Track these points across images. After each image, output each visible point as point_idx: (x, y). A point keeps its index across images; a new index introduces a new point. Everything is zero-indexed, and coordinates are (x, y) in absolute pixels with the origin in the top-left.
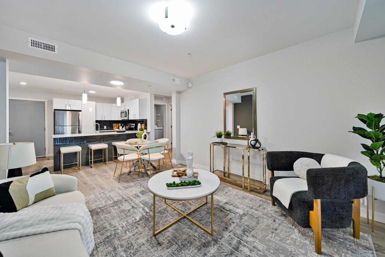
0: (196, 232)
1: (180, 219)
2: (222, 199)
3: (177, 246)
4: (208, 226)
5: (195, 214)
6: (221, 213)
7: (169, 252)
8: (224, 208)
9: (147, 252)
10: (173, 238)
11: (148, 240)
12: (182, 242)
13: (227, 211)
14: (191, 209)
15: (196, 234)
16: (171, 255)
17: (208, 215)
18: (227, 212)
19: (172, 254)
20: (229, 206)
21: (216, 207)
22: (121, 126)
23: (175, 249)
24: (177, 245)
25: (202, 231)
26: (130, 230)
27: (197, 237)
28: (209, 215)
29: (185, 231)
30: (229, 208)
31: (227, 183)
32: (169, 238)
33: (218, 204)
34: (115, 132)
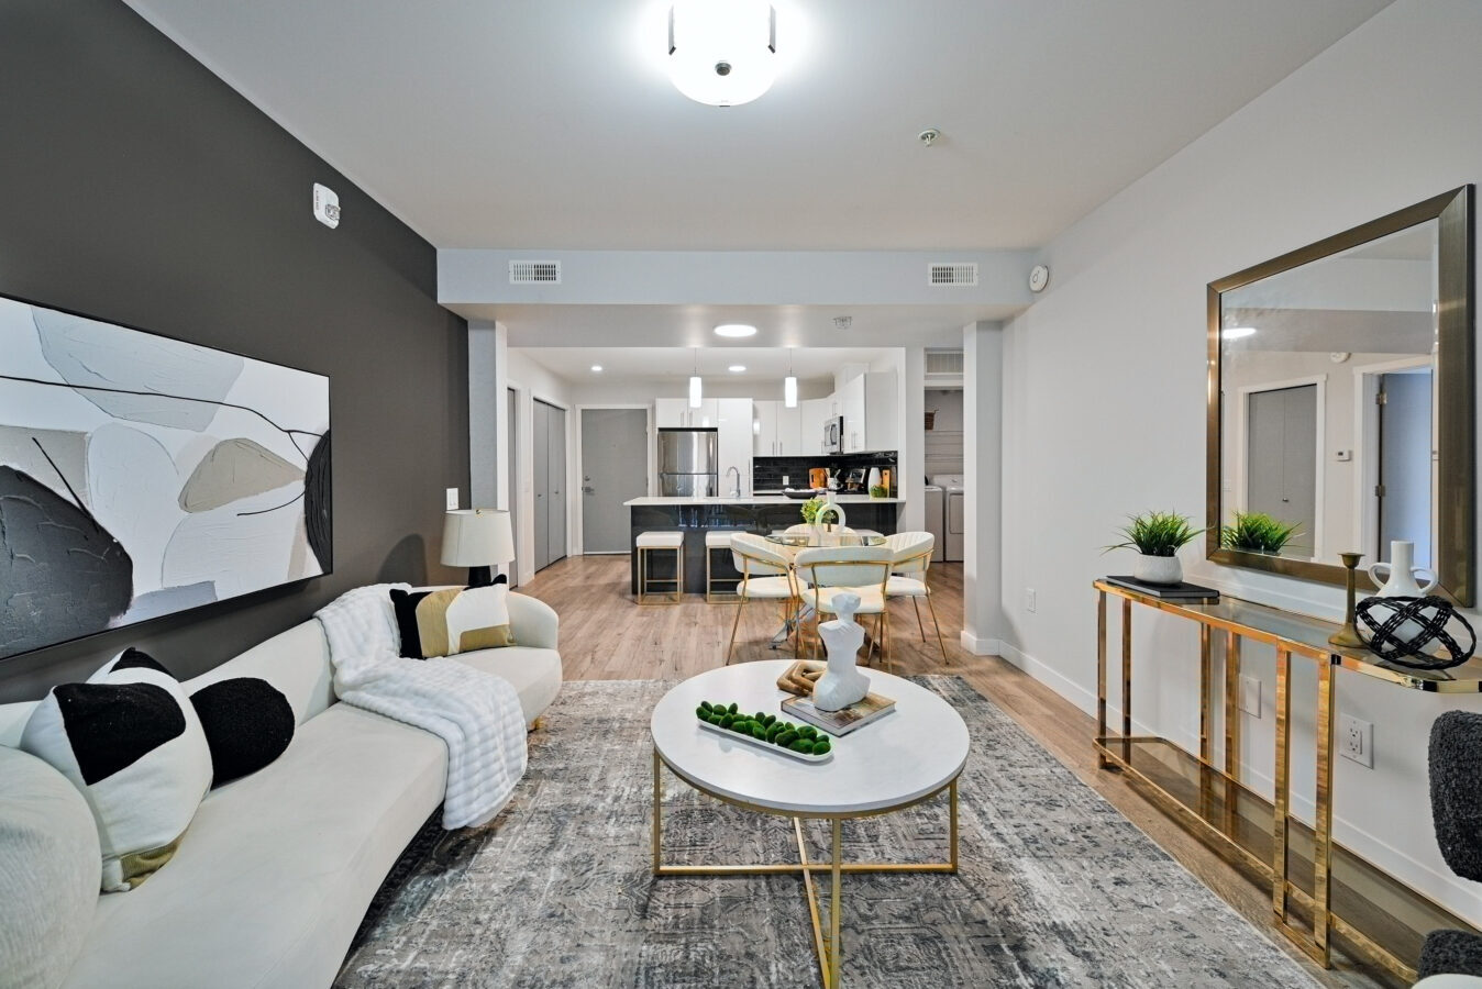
0: (788, 954)
1: (778, 873)
2: (1054, 901)
3: (678, 957)
4: (857, 972)
5: (853, 886)
6: (980, 956)
7: (640, 956)
8: (1018, 947)
9: (597, 908)
10: (696, 922)
11: (631, 875)
12: (703, 956)
13: (1025, 966)
14: (857, 857)
15: (780, 965)
16: (638, 969)
17: (904, 925)
18: (1017, 976)
19: (642, 967)
20: (1068, 957)
21: (979, 918)
22: (832, 476)
23: (666, 960)
24: (681, 953)
25: (813, 970)
26: (622, 819)
27: (768, 979)
28: (910, 931)
29: (755, 927)
30: (1051, 965)
31: (1183, 835)
32: (683, 912)
33: (1005, 908)
34: (785, 497)
